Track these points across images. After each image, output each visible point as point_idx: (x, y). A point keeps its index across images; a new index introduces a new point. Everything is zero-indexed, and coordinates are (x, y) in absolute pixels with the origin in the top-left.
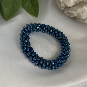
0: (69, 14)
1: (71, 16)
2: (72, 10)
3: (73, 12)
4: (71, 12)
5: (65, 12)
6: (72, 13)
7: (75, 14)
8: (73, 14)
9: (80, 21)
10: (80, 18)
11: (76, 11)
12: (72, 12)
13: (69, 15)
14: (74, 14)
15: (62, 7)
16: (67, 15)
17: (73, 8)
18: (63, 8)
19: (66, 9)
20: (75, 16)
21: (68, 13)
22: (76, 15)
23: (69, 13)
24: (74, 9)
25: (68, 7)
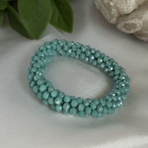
0: (128, 26)
2: (133, 19)
6: (133, 24)
8: (134, 26)
13: (127, 29)
14: (136, 24)
15: (114, 17)
18: (115, 19)
24: (136, 16)
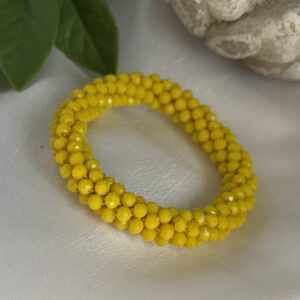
1: (235, 54)
3: (244, 40)
4: (235, 38)
5: (212, 44)
7: (252, 47)
9: (273, 71)
10: (271, 60)
11: (257, 33)
12: (241, 40)
16: (221, 51)
17: (245, 23)
19: (213, 29)
20: (254, 53)
21: (225, 44)
22: (256, 48)
23: (231, 42)
25: (224, 22)
